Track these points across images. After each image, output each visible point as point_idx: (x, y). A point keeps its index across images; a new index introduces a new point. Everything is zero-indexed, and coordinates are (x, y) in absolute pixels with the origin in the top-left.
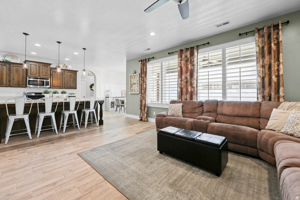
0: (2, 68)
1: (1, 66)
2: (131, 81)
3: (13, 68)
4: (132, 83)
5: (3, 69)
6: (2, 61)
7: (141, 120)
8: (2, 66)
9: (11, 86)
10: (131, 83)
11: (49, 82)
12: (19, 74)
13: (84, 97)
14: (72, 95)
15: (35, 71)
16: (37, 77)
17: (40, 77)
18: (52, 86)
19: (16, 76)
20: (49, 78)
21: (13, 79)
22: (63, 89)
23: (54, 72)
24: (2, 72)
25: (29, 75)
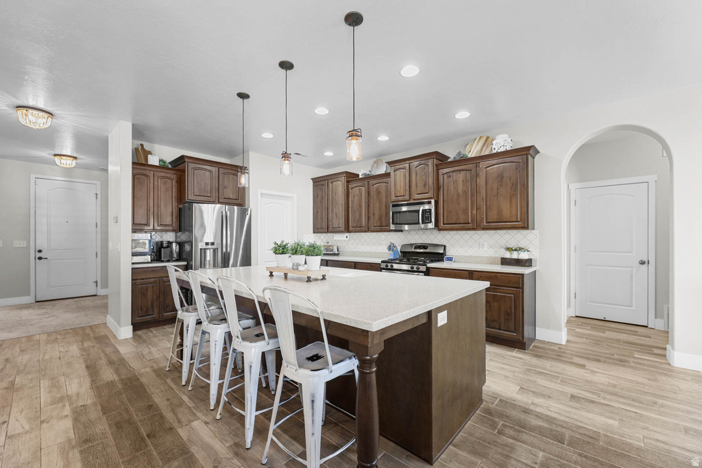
3: (373, 189)
5: (361, 195)
9: (372, 229)
11: (433, 211)
12: (380, 201)
13: (642, 263)
14: (515, 255)
15: (402, 184)
16: (408, 200)
17: (414, 200)
18: (444, 224)
19: (377, 204)
20: (431, 198)
21: (374, 214)
22: (478, 232)
23: (446, 176)
24: (360, 201)
25: (393, 198)
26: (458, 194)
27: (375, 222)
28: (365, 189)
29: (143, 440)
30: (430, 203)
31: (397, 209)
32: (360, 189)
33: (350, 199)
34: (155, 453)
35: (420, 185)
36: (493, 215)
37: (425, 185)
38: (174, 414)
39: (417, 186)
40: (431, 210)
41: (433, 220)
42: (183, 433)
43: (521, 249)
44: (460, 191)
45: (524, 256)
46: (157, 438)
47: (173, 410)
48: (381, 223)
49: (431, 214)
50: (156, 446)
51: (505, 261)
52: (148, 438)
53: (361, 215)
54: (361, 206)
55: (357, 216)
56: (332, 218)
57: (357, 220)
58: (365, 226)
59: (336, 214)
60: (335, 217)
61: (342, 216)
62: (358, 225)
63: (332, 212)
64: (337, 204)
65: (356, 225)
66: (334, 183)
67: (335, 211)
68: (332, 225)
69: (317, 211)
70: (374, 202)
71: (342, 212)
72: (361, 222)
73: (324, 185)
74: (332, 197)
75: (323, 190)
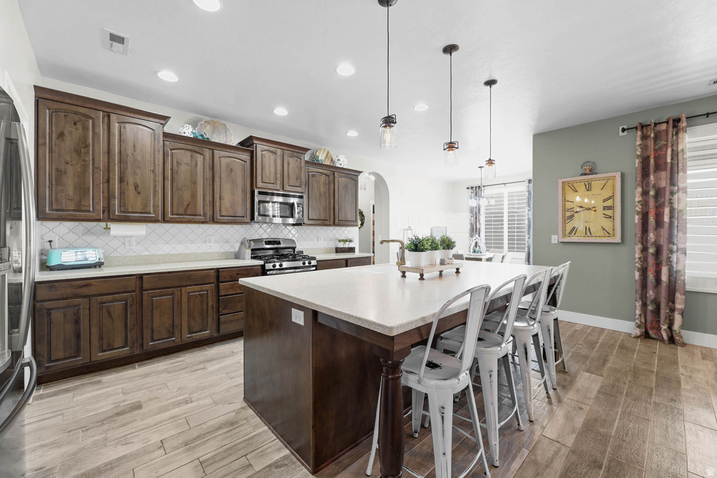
0: (194, 164)
1: (192, 157)
2: (565, 200)
3: (220, 161)
4: (569, 205)
5: (196, 165)
6: (192, 136)
7: (646, 336)
8: (194, 154)
9: (217, 219)
10: (564, 206)
11: (305, 206)
12: (233, 182)
15: (273, 170)
18: (309, 219)
21: (221, 198)
23: (310, 175)
24: (193, 173)
25: (260, 184)
26: (320, 194)
27: (223, 209)
28: (204, 159)
29: (608, 469)
30: (301, 197)
31: (266, 198)
32: (191, 155)
33: (168, 166)
34: (609, 449)
35: (293, 176)
36: (342, 216)
37: (297, 179)
38: (552, 461)
39: (289, 177)
42: (570, 440)
43: (350, 241)
46: (594, 457)
47: (547, 467)
48: (234, 212)
50: (603, 453)
51: (338, 250)
52: (602, 465)
53: (194, 196)
54: (194, 183)
55: (187, 196)
56: (122, 193)
57: (186, 203)
58: (205, 215)
59: (136, 187)
60: (131, 192)
61: (155, 192)
62: (189, 212)
63: (121, 180)
64: (139, 167)
65: (181, 211)
66: (128, 126)
67: (131, 180)
68: (120, 206)
69: (57, 170)
70: (223, 181)
71: (155, 187)
72: (195, 207)
73: (92, 118)
74: (120, 152)
75: (85, 128)
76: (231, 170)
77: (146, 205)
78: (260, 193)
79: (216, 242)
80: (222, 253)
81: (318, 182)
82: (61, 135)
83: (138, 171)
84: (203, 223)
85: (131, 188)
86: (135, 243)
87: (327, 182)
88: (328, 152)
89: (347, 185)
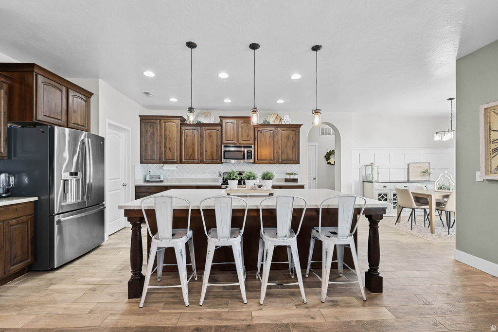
2: (489, 130)
3: (205, 133)
4: (494, 135)
5: (194, 136)
9: (204, 161)
10: (488, 137)
11: (253, 152)
12: (212, 142)
13: (314, 179)
14: (292, 177)
15: (232, 133)
16: (236, 144)
17: (240, 144)
18: (258, 160)
19: (209, 145)
20: (252, 144)
21: (206, 151)
22: (276, 165)
23: (259, 132)
24: (193, 140)
25: (224, 141)
26: (266, 143)
27: (207, 156)
28: (198, 132)
30: (251, 147)
31: (228, 149)
32: (193, 132)
33: (183, 138)
35: (245, 135)
36: (284, 157)
37: (248, 136)
39: (242, 136)
40: (251, 151)
41: (253, 158)
43: (295, 174)
44: (268, 142)
45: (296, 177)
48: (213, 157)
49: (251, 154)
51: (287, 180)
53: (193, 151)
54: (194, 144)
55: (190, 151)
56: (165, 152)
57: (190, 154)
58: (198, 160)
59: (170, 149)
60: (168, 151)
61: (177, 150)
62: (191, 158)
63: (165, 146)
64: (171, 140)
65: (188, 158)
66: (167, 123)
67: (168, 146)
68: (164, 157)
69: (146, 145)
70: (207, 142)
71: (176, 148)
72: (194, 156)
73: (155, 123)
74: (164, 135)
75: (154, 128)
76: (211, 136)
77: (173, 157)
78: (225, 147)
79: (209, 173)
80: (212, 179)
81: (265, 136)
82: (147, 131)
83: (170, 142)
84: (198, 163)
85: (168, 149)
86: (176, 173)
87: (272, 135)
88: (278, 115)
89: (289, 135)
